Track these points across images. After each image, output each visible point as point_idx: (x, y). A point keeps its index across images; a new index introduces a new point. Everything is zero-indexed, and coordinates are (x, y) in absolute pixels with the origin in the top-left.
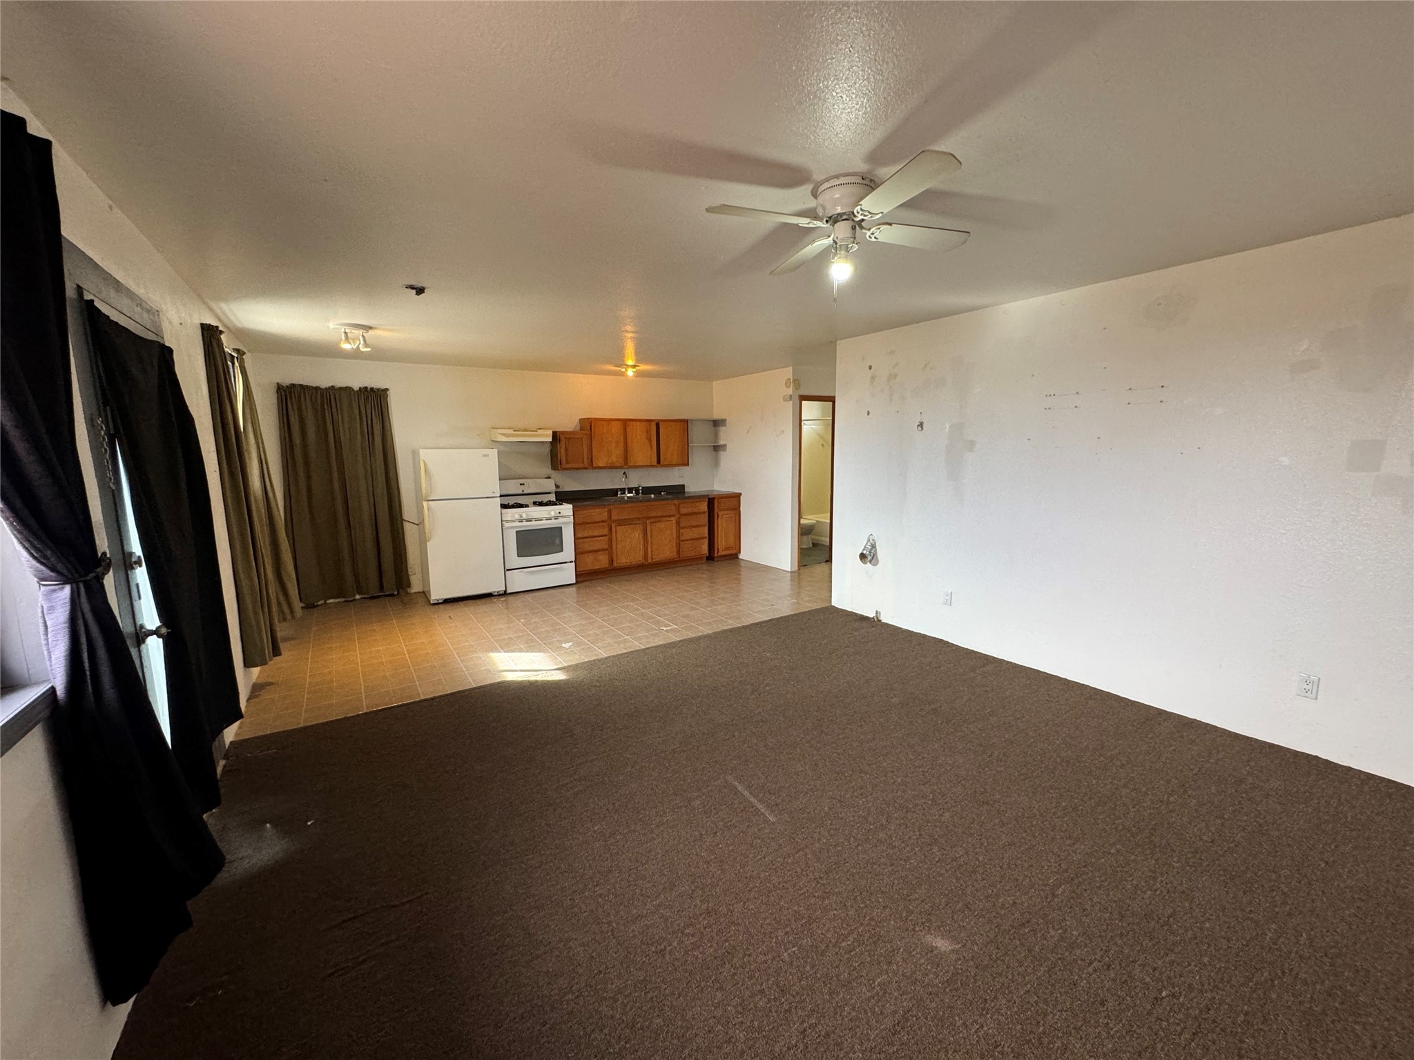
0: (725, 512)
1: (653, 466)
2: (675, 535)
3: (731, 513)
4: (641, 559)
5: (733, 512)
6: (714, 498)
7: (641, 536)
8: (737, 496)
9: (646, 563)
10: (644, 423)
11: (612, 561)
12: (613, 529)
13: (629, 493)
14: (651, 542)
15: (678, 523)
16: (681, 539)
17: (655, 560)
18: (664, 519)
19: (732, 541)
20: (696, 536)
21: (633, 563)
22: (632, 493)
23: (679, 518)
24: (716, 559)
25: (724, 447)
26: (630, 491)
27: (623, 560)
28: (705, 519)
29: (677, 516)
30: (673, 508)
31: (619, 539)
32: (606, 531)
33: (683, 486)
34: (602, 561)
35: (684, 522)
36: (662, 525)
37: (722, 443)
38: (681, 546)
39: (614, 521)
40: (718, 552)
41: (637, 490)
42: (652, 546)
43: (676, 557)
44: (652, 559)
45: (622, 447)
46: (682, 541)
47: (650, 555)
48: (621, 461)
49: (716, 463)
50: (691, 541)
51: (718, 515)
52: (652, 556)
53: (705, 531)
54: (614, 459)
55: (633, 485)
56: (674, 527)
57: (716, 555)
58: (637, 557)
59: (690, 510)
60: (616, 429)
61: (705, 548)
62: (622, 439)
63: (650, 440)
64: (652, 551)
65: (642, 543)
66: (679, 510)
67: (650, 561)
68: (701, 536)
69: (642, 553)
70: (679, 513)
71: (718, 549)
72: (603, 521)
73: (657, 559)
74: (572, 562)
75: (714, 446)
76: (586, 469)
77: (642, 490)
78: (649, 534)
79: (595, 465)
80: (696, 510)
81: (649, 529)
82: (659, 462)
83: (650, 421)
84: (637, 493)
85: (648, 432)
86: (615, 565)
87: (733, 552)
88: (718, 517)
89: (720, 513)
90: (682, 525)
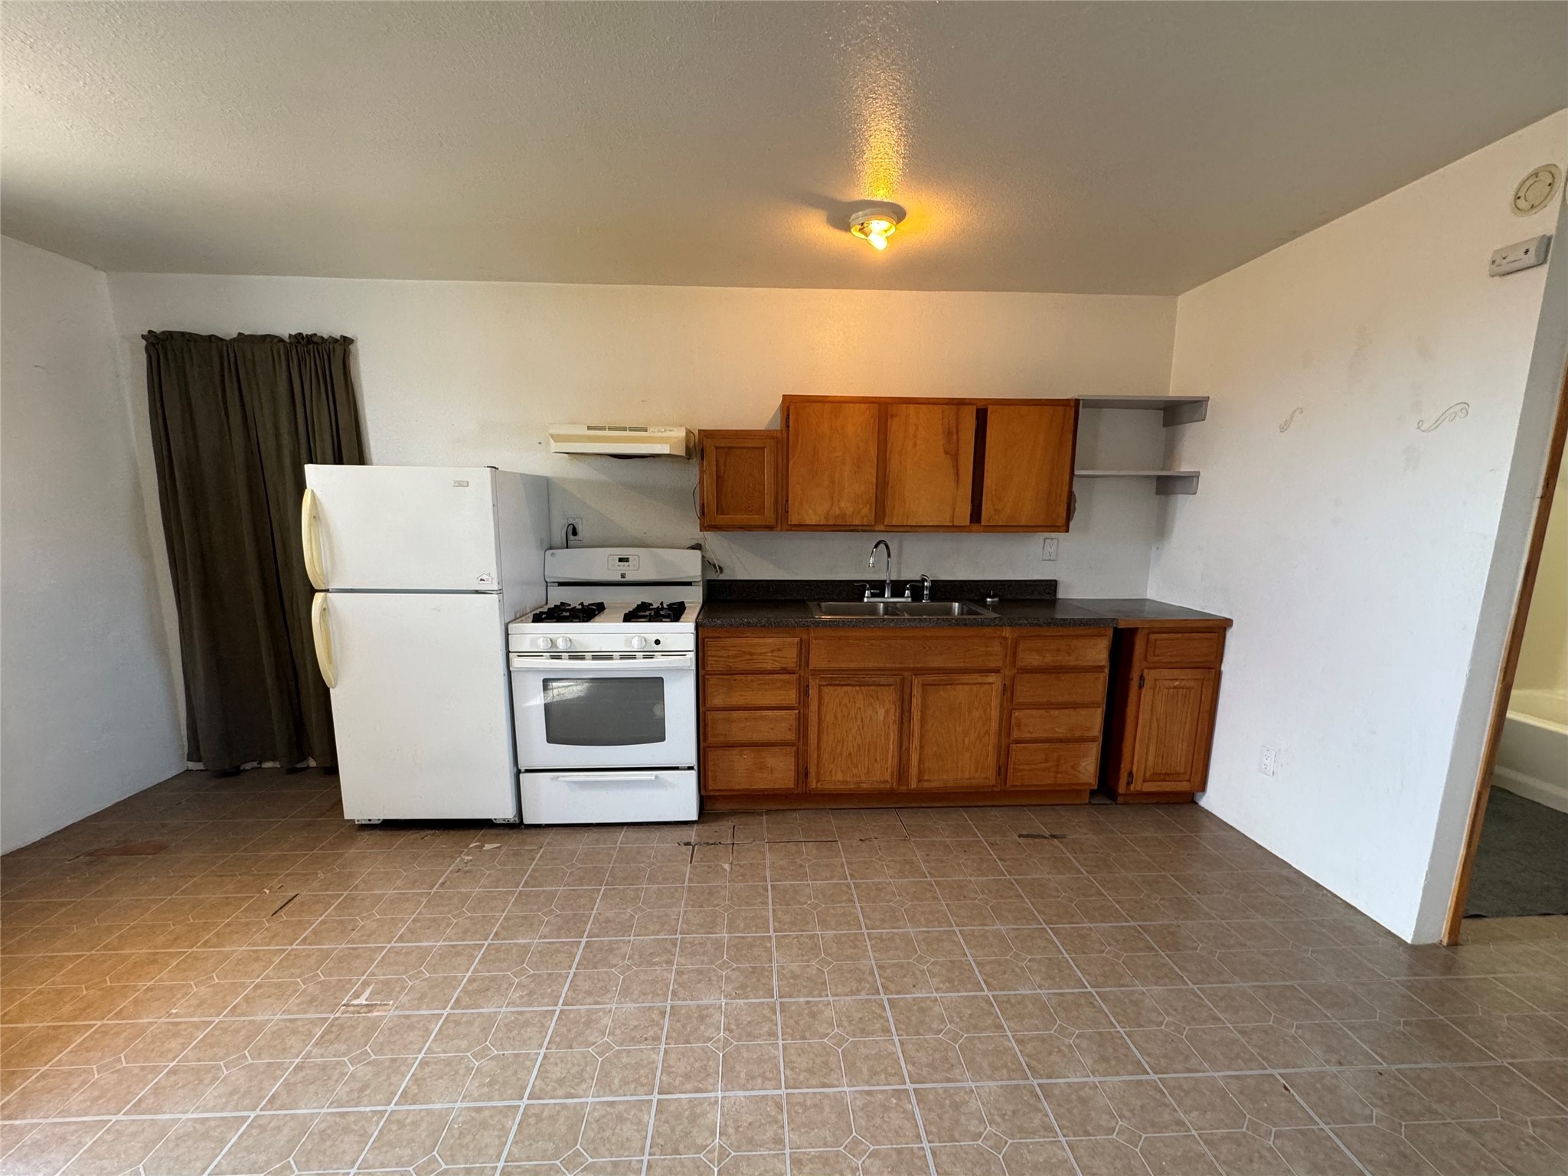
0: (1166, 673)
1: (961, 529)
2: (994, 725)
3: (1187, 678)
4: (887, 777)
5: (1198, 674)
6: (1136, 629)
7: (892, 718)
8: (1216, 630)
9: (903, 789)
10: (938, 409)
11: (806, 774)
12: (813, 692)
13: (893, 595)
14: (922, 736)
15: (1008, 690)
16: (1015, 735)
17: (926, 785)
18: (966, 678)
19: (1180, 755)
20: (1061, 732)
21: (865, 786)
22: (902, 596)
23: (1013, 679)
24: (1120, 799)
25: (1187, 482)
26: (898, 588)
27: (836, 775)
28: (1097, 688)
29: (1008, 672)
30: (996, 648)
31: (829, 718)
32: (791, 697)
33: (1052, 586)
34: (779, 771)
35: (1026, 691)
36: (959, 694)
37: (1185, 468)
38: (1013, 754)
39: (816, 673)
40: (1129, 783)
41: (917, 588)
42: (922, 747)
43: (993, 782)
44: (919, 781)
45: (870, 473)
46: (1018, 742)
47: (914, 770)
48: (866, 513)
49: (1160, 529)
50: (1046, 746)
51: (1142, 677)
52: (921, 772)
53: (1094, 721)
54: (846, 505)
55: (910, 574)
56: (995, 703)
57: (1122, 789)
58: (878, 773)
59: (1049, 659)
60: (856, 427)
61: (1088, 768)
62: (873, 453)
63: (954, 456)
64: (921, 761)
65: (893, 736)
66: (1015, 655)
67: (913, 785)
68: (1078, 734)
69: (891, 762)
70: (1014, 664)
71: (1130, 774)
72: (784, 671)
73: (936, 781)
74: (690, 768)
75: (1159, 478)
76: (770, 528)
77: (931, 589)
78: (916, 715)
79: (794, 519)
80: (1071, 661)
81: (916, 701)
82: (976, 516)
83: (958, 404)
84: (917, 595)
85: (951, 434)
86: (813, 784)
87: (1183, 786)
88: (1140, 687)
89: (1149, 675)
90: (1021, 697)
